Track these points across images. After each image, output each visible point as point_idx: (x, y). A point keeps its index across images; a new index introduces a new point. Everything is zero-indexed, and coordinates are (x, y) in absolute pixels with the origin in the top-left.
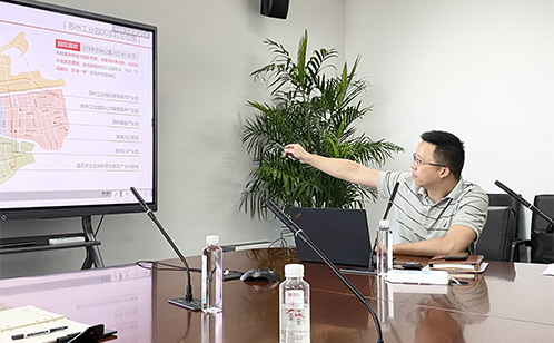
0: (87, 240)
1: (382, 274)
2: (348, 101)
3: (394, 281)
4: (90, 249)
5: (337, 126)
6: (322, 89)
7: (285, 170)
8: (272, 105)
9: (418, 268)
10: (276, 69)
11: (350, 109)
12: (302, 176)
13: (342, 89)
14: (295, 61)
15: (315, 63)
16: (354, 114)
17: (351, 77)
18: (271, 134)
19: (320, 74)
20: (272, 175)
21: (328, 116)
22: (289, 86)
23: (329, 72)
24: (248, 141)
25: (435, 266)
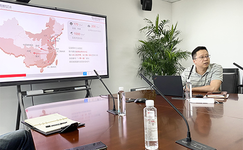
0: (87, 88)
1: (188, 99)
2: (174, 38)
3: (193, 102)
4: (88, 90)
5: (170, 47)
6: (164, 35)
7: (152, 63)
8: (147, 41)
9: (202, 97)
10: (148, 28)
11: (174, 41)
12: (158, 65)
13: (172, 34)
14: (155, 25)
15: (162, 25)
16: (176, 42)
17: (174, 30)
18: (147, 51)
19: (164, 29)
20: (147, 65)
21: (167, 44)
22: (153, 34)
23: (167, 28)
24: (139, 54)
25: (208, 96)
